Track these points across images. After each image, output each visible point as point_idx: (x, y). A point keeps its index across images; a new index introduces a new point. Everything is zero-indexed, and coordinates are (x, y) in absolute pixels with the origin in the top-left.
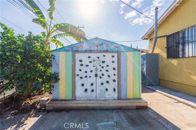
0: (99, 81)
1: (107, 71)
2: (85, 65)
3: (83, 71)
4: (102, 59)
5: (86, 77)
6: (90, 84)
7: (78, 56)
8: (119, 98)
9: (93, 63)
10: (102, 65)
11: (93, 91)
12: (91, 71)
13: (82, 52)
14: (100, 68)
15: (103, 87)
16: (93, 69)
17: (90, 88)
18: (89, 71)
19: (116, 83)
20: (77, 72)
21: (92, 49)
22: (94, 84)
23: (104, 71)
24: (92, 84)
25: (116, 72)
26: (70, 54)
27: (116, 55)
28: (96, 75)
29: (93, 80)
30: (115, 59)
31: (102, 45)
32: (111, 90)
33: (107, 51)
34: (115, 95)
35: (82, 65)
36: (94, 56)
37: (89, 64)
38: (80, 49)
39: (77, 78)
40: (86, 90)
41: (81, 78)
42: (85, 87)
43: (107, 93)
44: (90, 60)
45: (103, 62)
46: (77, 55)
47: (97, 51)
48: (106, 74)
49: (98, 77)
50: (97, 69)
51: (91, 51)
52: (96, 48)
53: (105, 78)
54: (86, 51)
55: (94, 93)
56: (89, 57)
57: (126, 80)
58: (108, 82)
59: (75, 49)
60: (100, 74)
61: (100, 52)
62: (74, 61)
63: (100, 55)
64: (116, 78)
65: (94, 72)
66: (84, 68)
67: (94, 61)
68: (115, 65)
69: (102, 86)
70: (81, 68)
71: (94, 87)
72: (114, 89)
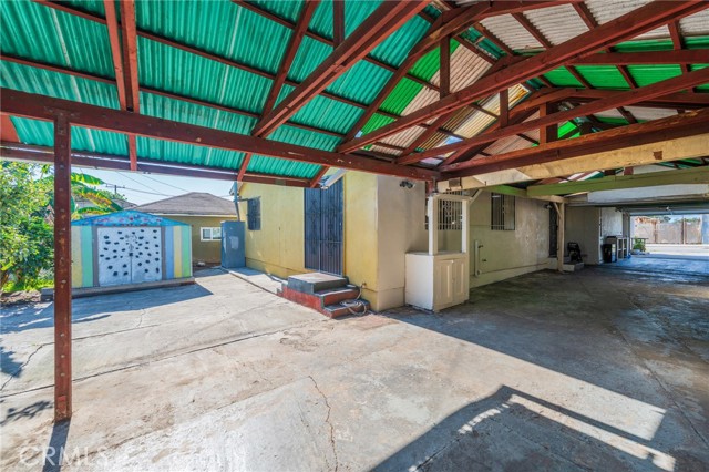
0: (135, 261)
1: (147, 248)
2: (113, 242)
3: (111, 250)
4: (139, 234)
5: (115, 257)
6: (121, 265)
7: (102, 232)
8: (164, 279)
9: (125, 239)
10: (140, 241)
11: (126, 273)
12: (124, 250)
13: (108, 226)
14: (136, 245)
15: (142, 268)
16: (126, 247)
17: (121, 271)
18: (119, 250)
19: (160, 262)
20: (101, 251)
21: (124, 222)
22: (128, 266)
23: (142, 249)
24: (125, 266)
25: (159, 249)
26: (88, 229)
27: (159, 229)
28: (131, 254)
29: (126, 260)
30: (158, 234)
31: (139, 217)
32: (152, 271)
33: (146, 225)
34: (159, 276)
35: (108, 243)
36: (126, 231)
37: (120, 241)
38: (105, 222)
39: (100, 259)
40: (116, 274)
41: (108, 259)
42: (114, 270)
43: (147, 274)
44: (121, 236)
45: (141, 238)
46: (99, 230)
47: (131, 225)
48: (145, 252)
49: (134, 257)
50: (131, 247)
51: (122, 225)
52: (129, 222)
53: (145, 257)
54: (114, 225)
55: (128, 277)
56: (120, 233)
57: (172, 258)
58: (148, 262)
59: (96, 222)
60: (136, 252)
61: (136, 226)
62: (95, 237)
63: (137, 230)
64: (159, 256)
65: (128, 251)
66: (111, 247)
67: (127, 237)
68: (158, 241)
69: (139, 268)
70: (107, 246)
71: (128, 269)
72: (157, 270)
